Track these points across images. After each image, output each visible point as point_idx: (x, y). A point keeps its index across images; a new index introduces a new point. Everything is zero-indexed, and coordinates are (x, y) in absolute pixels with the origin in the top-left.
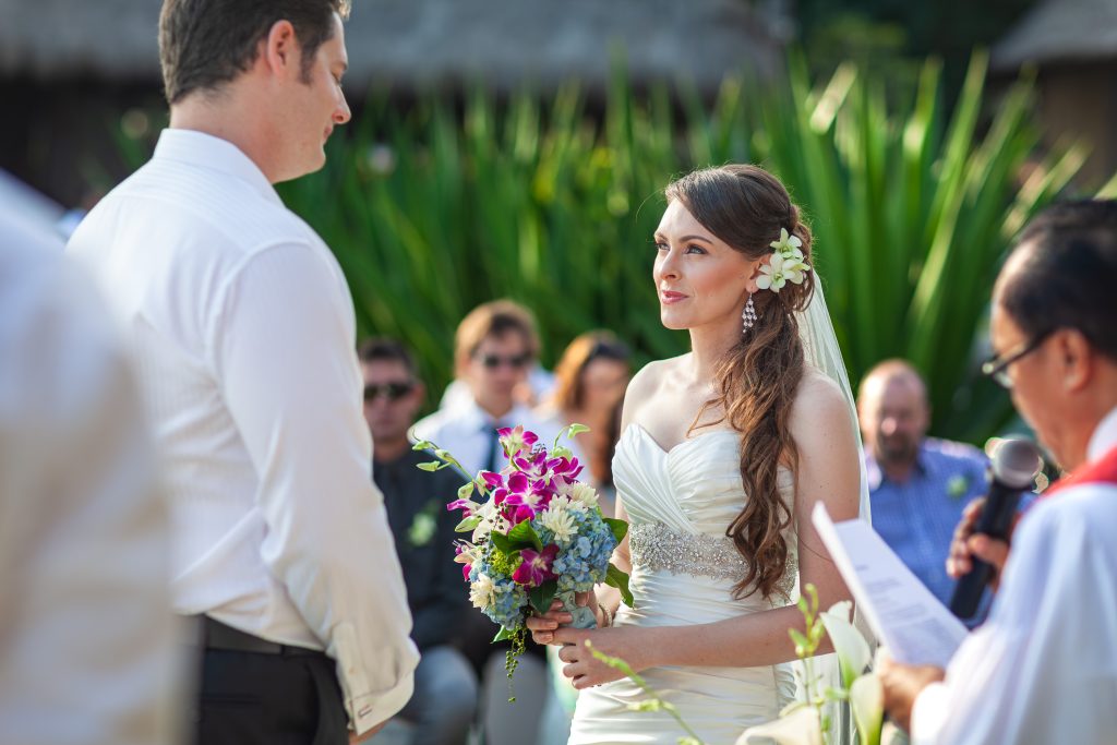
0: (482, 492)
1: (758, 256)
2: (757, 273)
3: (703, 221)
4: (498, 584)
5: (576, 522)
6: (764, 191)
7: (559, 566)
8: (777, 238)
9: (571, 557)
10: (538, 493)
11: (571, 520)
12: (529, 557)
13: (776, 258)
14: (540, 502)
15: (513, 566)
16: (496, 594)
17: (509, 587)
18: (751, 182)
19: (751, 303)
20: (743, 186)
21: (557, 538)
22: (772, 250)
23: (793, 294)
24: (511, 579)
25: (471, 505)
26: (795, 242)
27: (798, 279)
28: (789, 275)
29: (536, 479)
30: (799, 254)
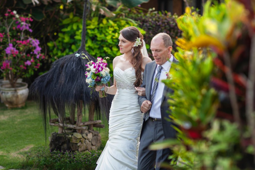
0: (91, 64)
1: (134, 42)
2: (134, 44)
3: (124, 37)
4: (92, 80)
5: (106, 74)
6: (134, 32)
7: (102, 80)
8: (137, 39)
9: (104, 79)
10: (101, 68)
11: (105, 74)
12: (98, 77)
13: (136, 42)
14: (101, 70)
15: (95, 78)
16: (92, 82)
17: (94, 81)
18: (132, 30)
19: (133, 49)
20: (131, 31)
21: (103, 76)
22: (136, 41)
23: (139, 47)
24: (94, 80)
25: (89, 66)
26: (140, 39)
27: (140, 45)
28: (139, 44)
29: (102, 66)
30: (140, 41)
